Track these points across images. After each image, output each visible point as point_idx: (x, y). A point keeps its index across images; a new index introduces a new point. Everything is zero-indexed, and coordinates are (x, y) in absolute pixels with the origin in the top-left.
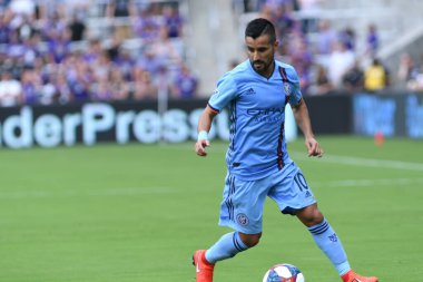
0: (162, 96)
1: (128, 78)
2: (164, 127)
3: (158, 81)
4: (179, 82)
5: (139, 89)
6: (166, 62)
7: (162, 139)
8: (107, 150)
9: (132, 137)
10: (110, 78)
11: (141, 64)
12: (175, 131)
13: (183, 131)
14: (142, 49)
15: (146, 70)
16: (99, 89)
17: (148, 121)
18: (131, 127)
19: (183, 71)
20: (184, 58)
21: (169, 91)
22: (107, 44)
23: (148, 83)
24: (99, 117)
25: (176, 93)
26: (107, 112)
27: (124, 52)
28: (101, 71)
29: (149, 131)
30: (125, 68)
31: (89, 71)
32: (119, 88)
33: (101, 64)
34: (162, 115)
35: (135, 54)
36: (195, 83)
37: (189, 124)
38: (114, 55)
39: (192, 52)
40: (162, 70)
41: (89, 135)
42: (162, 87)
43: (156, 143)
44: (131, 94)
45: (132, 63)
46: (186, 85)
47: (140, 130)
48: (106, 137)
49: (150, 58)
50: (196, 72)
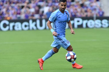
0: (95, 16)
1: (86, 11)
2: (95, 24)
3: (94, 12)
4: (99, 13)
5: (89, 14)
6: (96, 7)
7: (95, 27)
8: (80, 30)
9: (87, 26)
10: (81, 11)
11: (89, 8)
12: (98, 25)
13: (100, 25)
14: (90, 4)
15: (90, 9)
16: (78, 14)
17: (91, 23)
18: (87, 24)
19: (100, 10)
20: (100, 6)
21: (96, 15)
22: (81, 3)
23: (91, 13)
24: (78, 21)
25: (98, 15)
26: (81, 20)
27: (85, 5)
28: (79, 10)
29: (91, 25)
30: (85, 9)
31: (76, 10)
32: (84, 14)
33: (79, 8)
34: (94, 21)
35: (88, 5)
36: (103, 13)
37: (101, 23)
38: (82, 5)
39: (102, 5)
40: (95, 9)
41: (76, 26)
42: (95, 14)
43: (93, 28)
44: (87, 16)
45: (87, 7)
46: (101, 13)
47: (89, 25)
48: (80, 26)
49: (92, 6)
50: (103, 10)
